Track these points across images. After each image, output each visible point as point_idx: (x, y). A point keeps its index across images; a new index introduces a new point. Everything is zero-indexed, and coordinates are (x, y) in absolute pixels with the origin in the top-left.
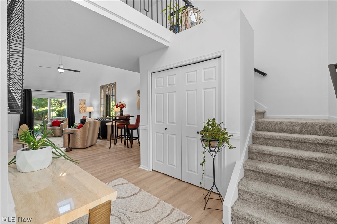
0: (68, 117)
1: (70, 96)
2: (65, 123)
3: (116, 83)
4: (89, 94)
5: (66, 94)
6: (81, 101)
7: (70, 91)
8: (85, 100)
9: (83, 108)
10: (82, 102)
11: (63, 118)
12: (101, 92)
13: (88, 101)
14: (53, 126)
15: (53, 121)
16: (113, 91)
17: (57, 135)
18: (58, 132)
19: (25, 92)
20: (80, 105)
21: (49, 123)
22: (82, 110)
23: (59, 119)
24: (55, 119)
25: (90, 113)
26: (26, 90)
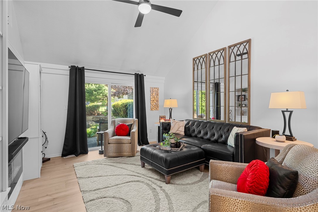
0: (137, 117)
1: (139, 79)
2: (135, 130)
3: (249, 41)
4: (164, 78)
5: (133, 77)
6: (152, 90)
7: (139, 71)
8: (158, 89)
9: (155, 101)
10: (155, 91)
11: (131, 120)
14: (117, 136)
15: (116, 126)
17: (125, 154)
18: (126, 148)
19: (74, 71)
20: (152, 97)
21: (110, 130)
22: (153, 105)
23: (125, 121)
24: (119, 120)
25: (171, 110)
26: (76, 69)
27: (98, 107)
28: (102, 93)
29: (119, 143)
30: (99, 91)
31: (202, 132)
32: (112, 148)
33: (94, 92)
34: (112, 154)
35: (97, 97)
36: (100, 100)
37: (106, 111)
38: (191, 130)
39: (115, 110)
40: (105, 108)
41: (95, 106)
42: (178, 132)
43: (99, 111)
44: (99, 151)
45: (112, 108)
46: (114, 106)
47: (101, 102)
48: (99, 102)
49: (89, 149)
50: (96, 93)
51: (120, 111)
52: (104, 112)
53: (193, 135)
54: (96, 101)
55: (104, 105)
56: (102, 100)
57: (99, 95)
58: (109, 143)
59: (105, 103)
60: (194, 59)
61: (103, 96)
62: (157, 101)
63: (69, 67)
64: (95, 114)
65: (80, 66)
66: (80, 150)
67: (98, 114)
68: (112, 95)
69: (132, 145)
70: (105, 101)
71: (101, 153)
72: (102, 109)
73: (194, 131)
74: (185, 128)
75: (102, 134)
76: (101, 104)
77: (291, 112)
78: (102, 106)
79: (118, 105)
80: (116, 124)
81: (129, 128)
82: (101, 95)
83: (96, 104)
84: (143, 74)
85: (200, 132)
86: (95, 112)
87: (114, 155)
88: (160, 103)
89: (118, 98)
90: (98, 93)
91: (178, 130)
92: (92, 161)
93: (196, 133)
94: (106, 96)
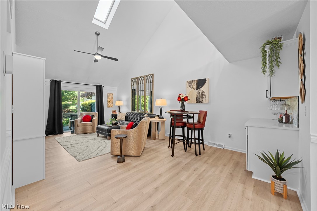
0: (98, 111)
1: (99, 89)
2: (96, 118)
3: (153, 75)
4: (117, 88)
5: (96, 87)
6: (109, 95)
7: (99, 83)
8: (113, 94)
9: (110, 102)
10: (111, 96)
11: (93, 113)
12: (132, 85)
13: (115, 95)
14: (83, 122)
15: (83, 117)
16: (149, 84)
17: (88, 132)
18: (89, 129)
19: (54, 83)
20: (108, 99)
21: (79, 119)
22: (109, 104)
23: (89, 114)
24: (85, 113)
25: (119, 107)
26: (55, 82)
27: (68, 105)
28: (72, 94)
29: (85, 126)
30: (70, 92)
31: (133, 119)
32: (80, 129)
33: (65, 93)
34: (80, 132)
35: (67, 97)
36: (70, 100)
37: (76, 109)
38: (128, 118)
39: (83, 107)
40: (76, 106)
41: (65, 104)
42: (121, 119)
43: (70, 109)
44: (72, 132)
45: (81, 107)
46: (82, 105)
47: (71, 101)
48: (69, 101)
49: (64, 132)
50: (67, 94)
51: (87, 108)
52: (75, 110)
53: (129, 120)
54: (66, 101)
55: (74, 104)
56: (72, 99)
57: (70, 95)
58: (78, 126)
59: (75, 102)
60: (132, 79)
61: (73, 96)
62: (112, 102)
63: (50, 80)
64: (66, 111)
65: (58, 80)
66: (58, 132)
67: (69, 111)
68: (81, 96)
69: (93, 127)
70: (75, 101)
71: (72, 133)
72: (72, 108)
73: (130, 118)
74: (126, 117)
75: (73, 122)
76: (71, 103)
77: (162, 107)
78: (73, 104)
79: (85, 104)
80: (83, 115)
81: (91, 117)
82: (72, 95)
83: (67, 103)
84: (102, 85)
85: (132, 118)
86: (65, 110)
87: (81, 132)
88: (113, 103)
89: (88, 99)
90: (68, 94)
91: (121, 118)
92: (67, 136)
93: (130, 119)
94: (76, 97)
